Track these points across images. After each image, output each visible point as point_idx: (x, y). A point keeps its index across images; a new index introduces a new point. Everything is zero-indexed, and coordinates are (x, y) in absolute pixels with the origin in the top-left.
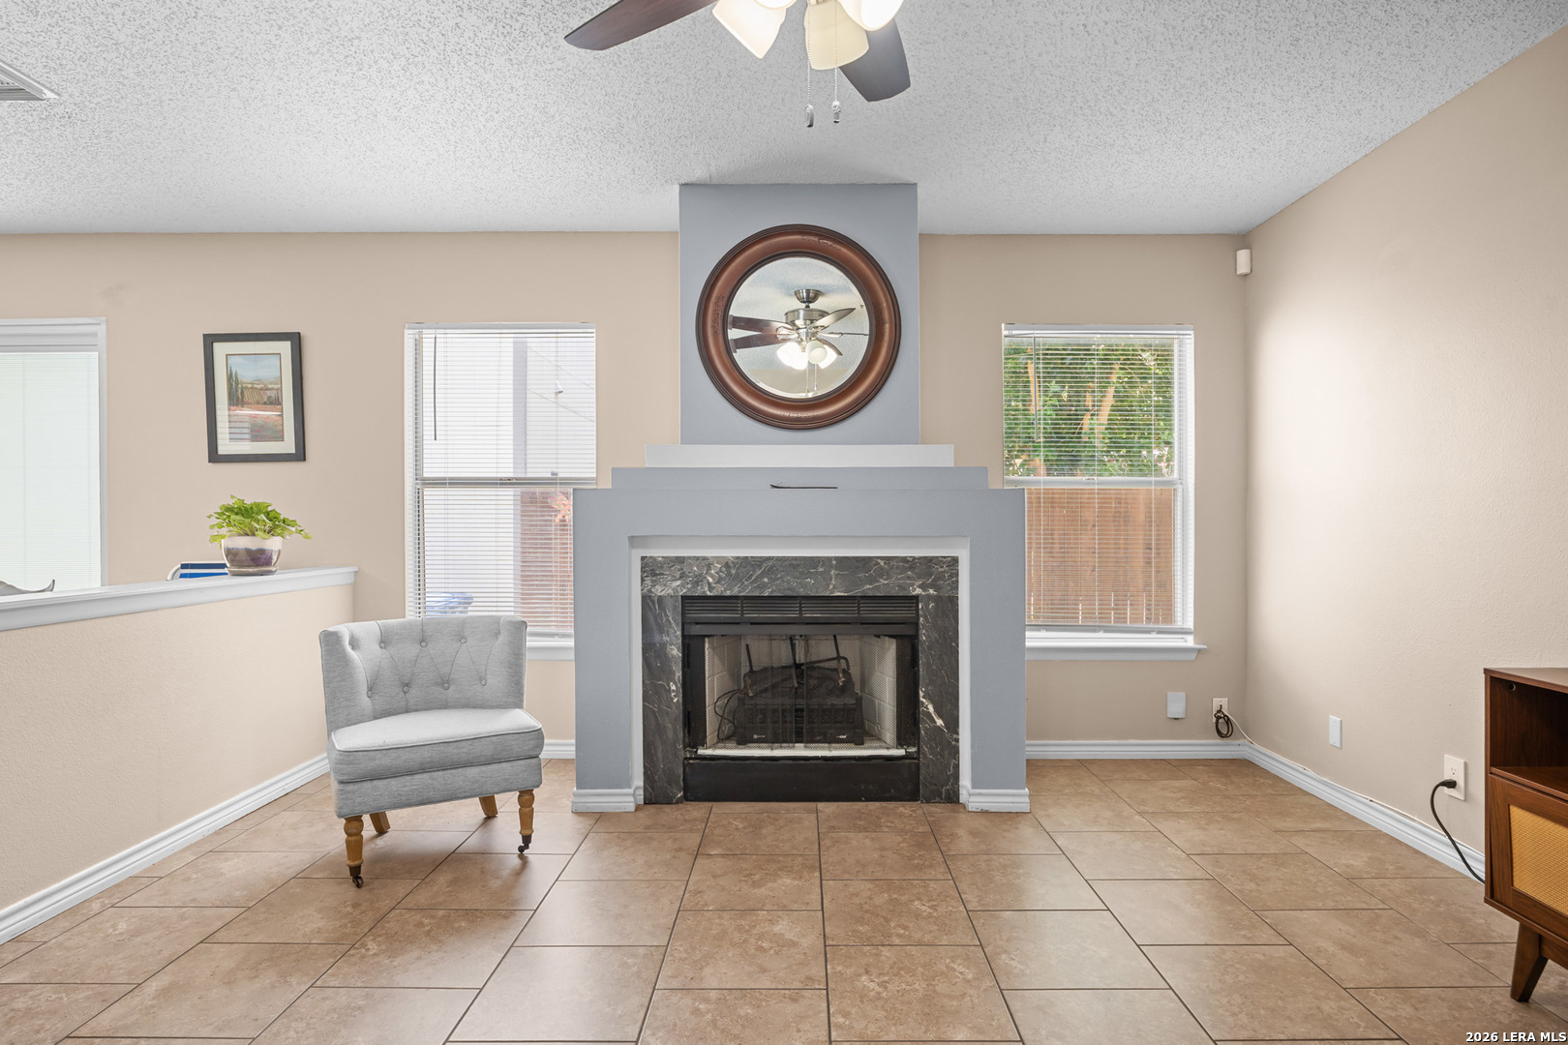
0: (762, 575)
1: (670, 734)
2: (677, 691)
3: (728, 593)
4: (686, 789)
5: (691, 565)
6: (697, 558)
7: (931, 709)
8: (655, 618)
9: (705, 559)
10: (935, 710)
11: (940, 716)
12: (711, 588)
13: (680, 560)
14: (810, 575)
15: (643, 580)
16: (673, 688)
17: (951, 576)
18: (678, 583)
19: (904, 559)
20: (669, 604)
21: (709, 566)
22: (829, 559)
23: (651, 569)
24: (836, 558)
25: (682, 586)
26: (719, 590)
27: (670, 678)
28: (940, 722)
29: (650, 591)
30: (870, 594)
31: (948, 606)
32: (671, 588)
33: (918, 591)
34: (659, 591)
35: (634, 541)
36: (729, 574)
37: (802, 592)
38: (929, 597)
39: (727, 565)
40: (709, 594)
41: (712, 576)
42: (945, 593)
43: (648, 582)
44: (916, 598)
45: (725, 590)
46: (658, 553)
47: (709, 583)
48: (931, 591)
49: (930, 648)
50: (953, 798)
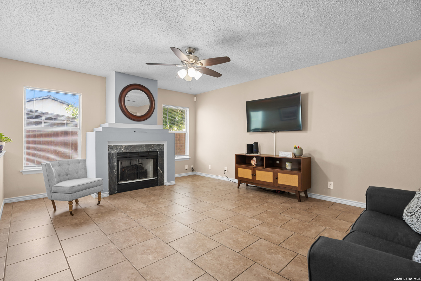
0: (132, 148)
1: (114, 180)
2: (116, 172)
3: (126, 152)
4: (117, 191)
5: (119, 147)
6: (120, 145)
7: (160, 170)
8: (111, 158)
9: (121, 145)
10: (161, 170)
11: (161, 171)
12: (123, 151)
13: (117, 146)
14: (141, 148)
15: (109, 150)
16: (115, 171)
17: (163, 147)
18: (116, 150)
19: (156, 145)
20: (114, 154)
21: (122, 147)
22: (144, 145)
23: (110, 148)
24: (145, 145)
25: (117, 151)
26: (124, 151)
27: (114, 169)
28: (161, 172)
29: (110, 152)
30: (151, 151)
31: (163, 152)
32: (114, 151)
33: (158, 150)
34: (112, 152)
35: (109, 142)
36: (126, 148)
37: (139, 151)
38: (160, 151)
39: (126, 146)
40: (122, 152)
41: (123, 149)
42: (162, 150)
43: (110, 150)
44: (158, 151)
45: (125, 151)
46: (112, 144)
47: (122, 150)
48: (160, 150)
49: (160, 160)
50: (163, 184)
